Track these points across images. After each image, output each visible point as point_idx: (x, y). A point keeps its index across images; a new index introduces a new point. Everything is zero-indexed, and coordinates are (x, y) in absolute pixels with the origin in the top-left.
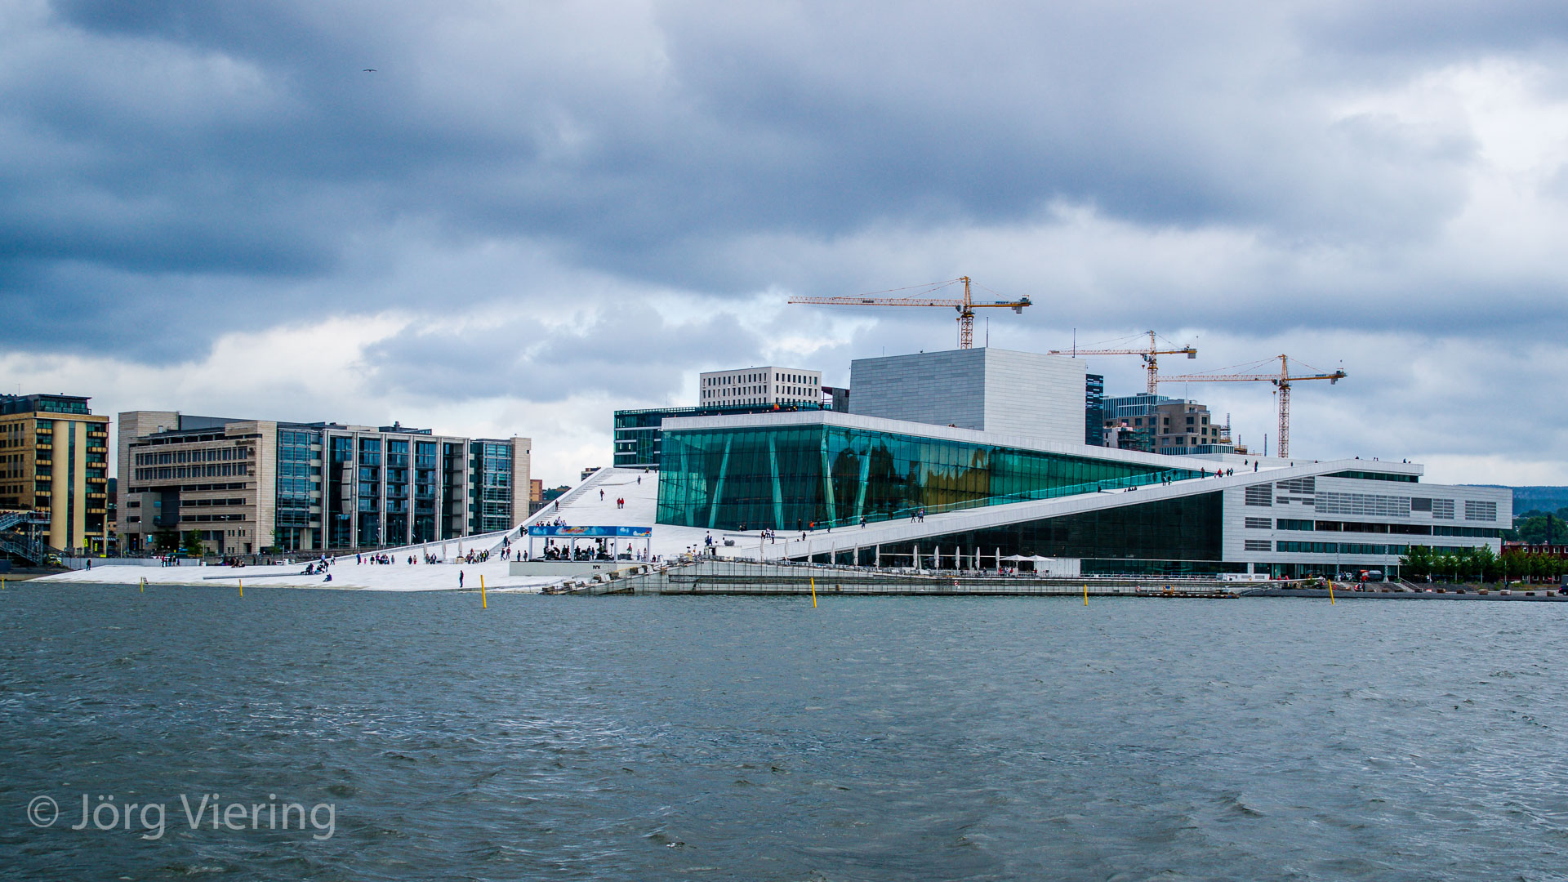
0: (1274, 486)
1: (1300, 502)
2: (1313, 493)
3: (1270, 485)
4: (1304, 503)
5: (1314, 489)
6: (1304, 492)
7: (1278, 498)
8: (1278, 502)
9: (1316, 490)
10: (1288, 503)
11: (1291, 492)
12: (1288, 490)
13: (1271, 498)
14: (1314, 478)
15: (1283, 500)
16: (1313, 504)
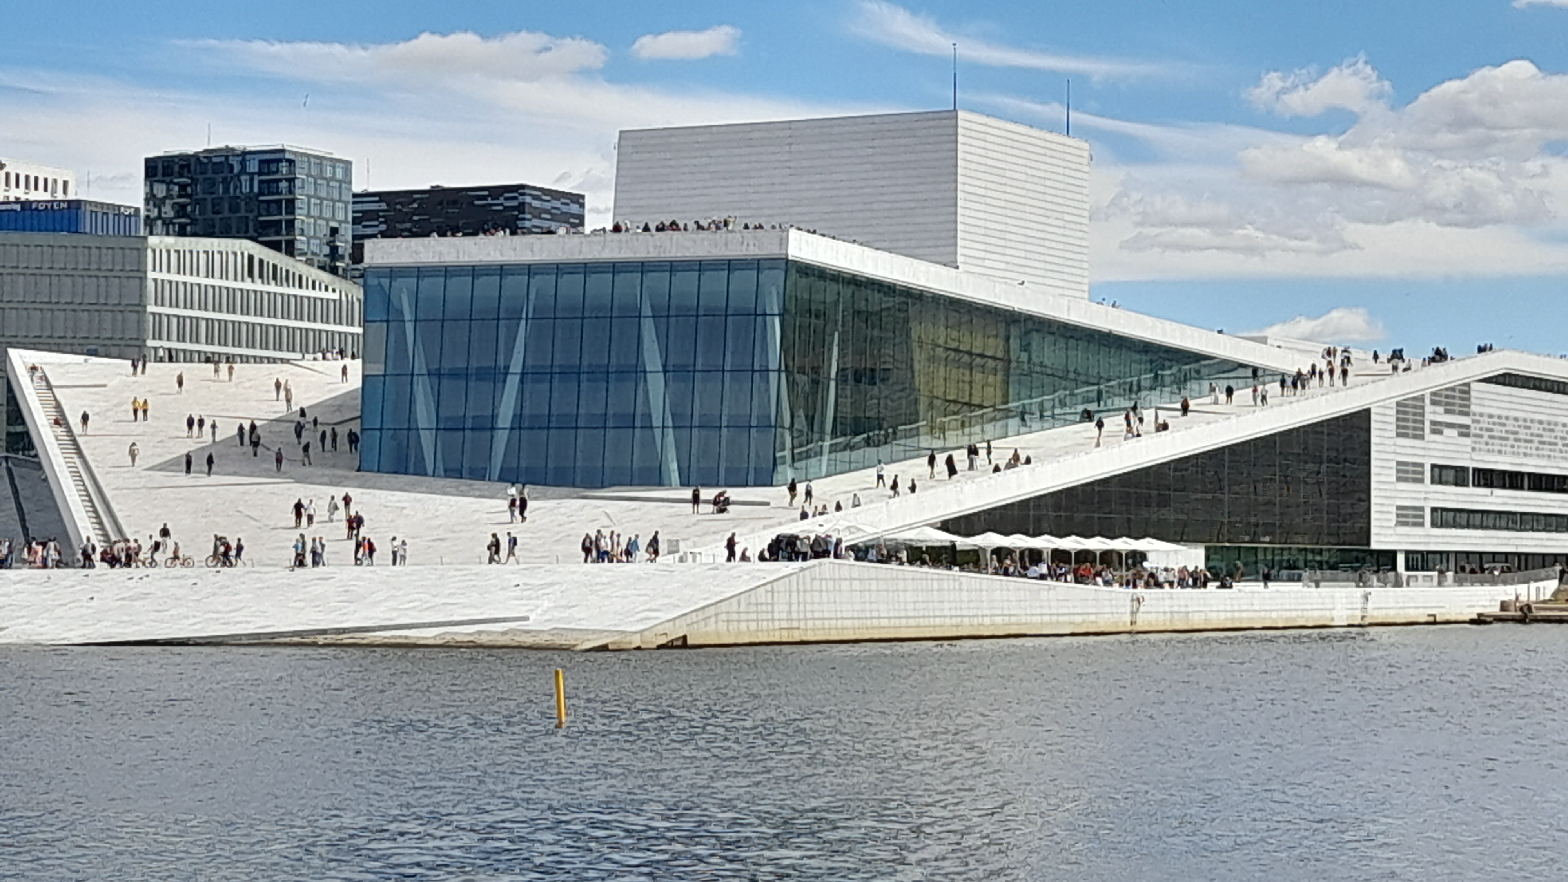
0: (1427, 401)
1: (1454, 432)
2: (1467, 414)
3: (1421, 398)
4: (1461, 434)
5: (1468, 406)
6: (1462, 413)
7: (1433, 423)
8: (1434, 432)
9: (1473, 408)
10: (1440, 432)
11: (1447, 412)
12: (1440, 409)
13: (1423, 422)
14: (1468, 385)
15: (1437, 428)
16: (1467, 435)
